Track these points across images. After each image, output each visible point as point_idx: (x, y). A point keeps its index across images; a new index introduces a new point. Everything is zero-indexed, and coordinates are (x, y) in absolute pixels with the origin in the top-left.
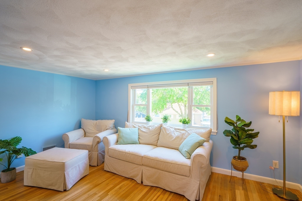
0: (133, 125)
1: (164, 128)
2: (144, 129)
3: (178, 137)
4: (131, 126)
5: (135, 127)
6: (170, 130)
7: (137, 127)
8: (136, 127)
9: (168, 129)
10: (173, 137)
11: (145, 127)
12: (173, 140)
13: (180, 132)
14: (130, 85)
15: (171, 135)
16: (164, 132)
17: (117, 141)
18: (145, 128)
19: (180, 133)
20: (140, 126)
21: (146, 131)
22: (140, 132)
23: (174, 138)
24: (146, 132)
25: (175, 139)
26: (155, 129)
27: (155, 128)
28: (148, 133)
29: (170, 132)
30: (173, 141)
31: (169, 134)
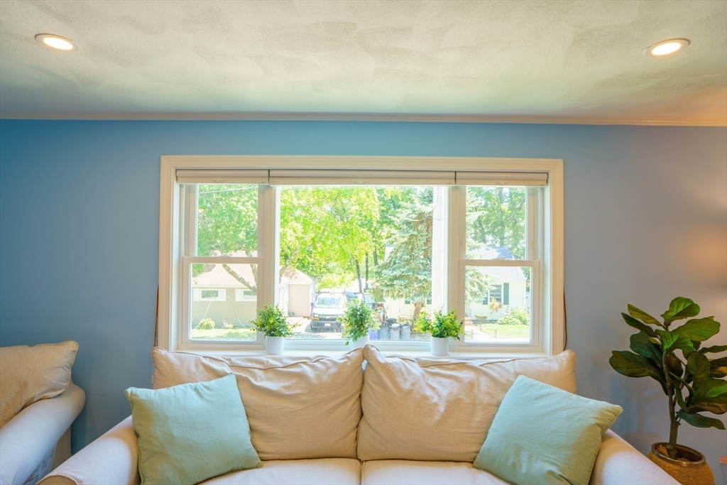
0: (204, 360)
1: (386, 367)
2: (268, 379)
3: (454, 404)
4: (193, 369)
5: (219, 375)
6: (409, 372)
7: (227, 370)
8: (226, 374)
9: (400, 369)
10: (436, 405)
11: (269, 369)
12: (437, 418)
13: (456, 379)
14: (168, 164)
15: (425, 397)
16: (390, 384)
18: (271, 375)
19: (456, 384)
20: (243, 364)
21: (285, 387)
22: (255, 399)
23: (442, 409)
24: (287, 392)
25: (446, 411)
26: (338, 372)
27: (334, 370)
28: (304, 398)
29: (413, 385)
30: (439, 422)
31: (410, 392)
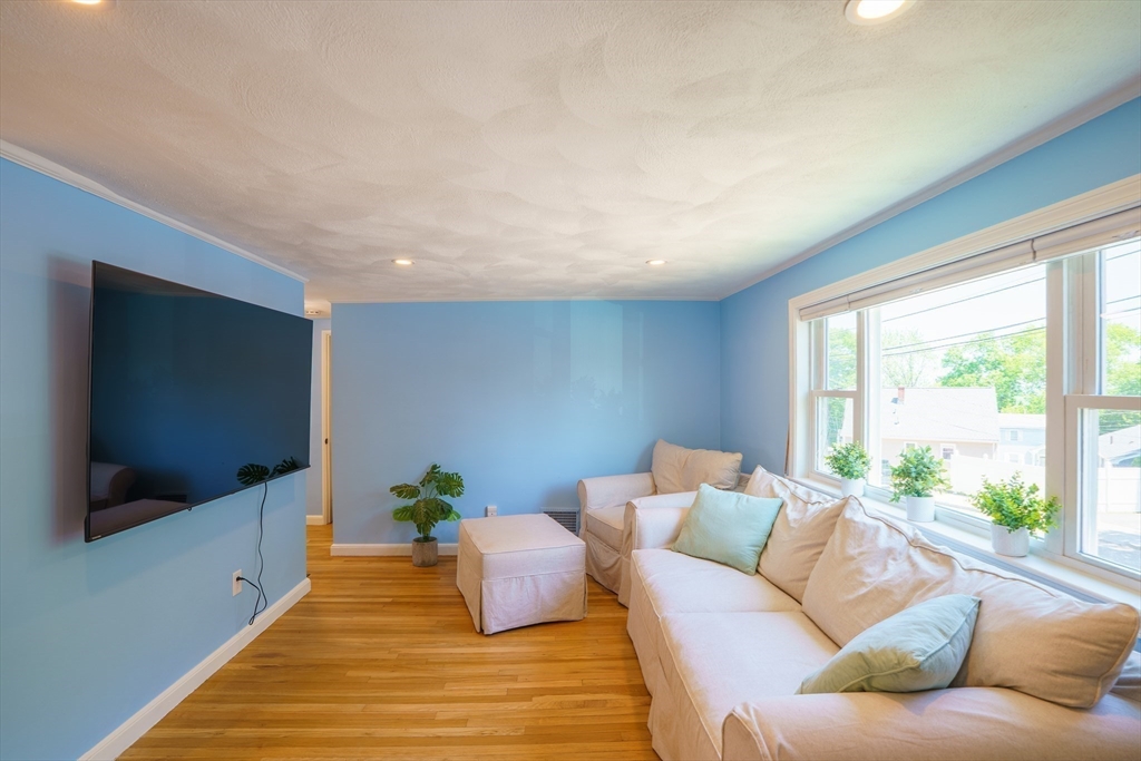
0: (774, 483)
2: (799, 511)
3: (881, 592)
4: (763, 486)
9: (865, 532)
14: (792, 306)
15: (860, 571)
17: (674, 538)
18: (803, 508)
22: (779, 523)
23: (863, 591)
24: (794, 524)
28: (793, 532)
29: (861, 554)
30: (848, 603)
31: (852, 558)
